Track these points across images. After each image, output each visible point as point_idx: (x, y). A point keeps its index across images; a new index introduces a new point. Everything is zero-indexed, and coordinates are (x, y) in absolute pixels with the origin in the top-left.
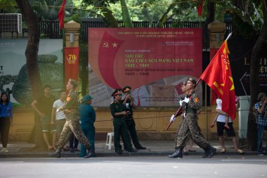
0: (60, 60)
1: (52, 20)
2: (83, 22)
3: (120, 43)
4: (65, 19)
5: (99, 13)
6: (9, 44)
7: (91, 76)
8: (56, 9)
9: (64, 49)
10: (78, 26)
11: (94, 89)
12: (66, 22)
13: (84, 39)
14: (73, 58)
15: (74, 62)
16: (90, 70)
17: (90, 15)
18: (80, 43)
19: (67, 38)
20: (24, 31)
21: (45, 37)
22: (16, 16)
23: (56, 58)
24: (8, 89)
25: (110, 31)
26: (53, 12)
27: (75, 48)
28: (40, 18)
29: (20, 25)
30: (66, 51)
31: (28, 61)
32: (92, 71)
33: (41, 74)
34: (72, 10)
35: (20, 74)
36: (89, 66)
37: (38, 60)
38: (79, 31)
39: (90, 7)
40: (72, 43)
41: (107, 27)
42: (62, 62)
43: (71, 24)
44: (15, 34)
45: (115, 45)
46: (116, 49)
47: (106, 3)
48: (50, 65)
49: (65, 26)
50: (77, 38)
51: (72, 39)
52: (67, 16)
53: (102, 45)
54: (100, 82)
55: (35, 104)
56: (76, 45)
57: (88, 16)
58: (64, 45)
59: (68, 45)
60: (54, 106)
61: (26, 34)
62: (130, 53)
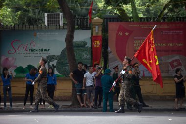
0: (89, 45)
1: (83, 17)
2: (105, 18)
3: (130, 32)
4: (92, 16)
5: (115, 12)
6: (54, 34)
7: (110, 56)
8: (86, 9)
9: (91, 37)
10: (101, 21)
11: (112, 64)
12: (93, 18)
13: (105, 30)
14: (98, 43)
15: (98, 46)
16: (109, 51)
17: (110, 13)
18: (102, 33)
19: (94, 29)
20: (64, 24)
21: (78, 29)
22: (59, 15)
23: (86, 43)
24: (53, 65)
25: (123, 24)
26: (84, 11)
27: (98, 36)
28: (75, 16)
29: (61, 21)
30: (93, 39)
31: (67, 46)
32: (111, 52)
33: (76, 54)
34: (97, 10)
35: (61, 55)
36: (109, 49)
37: (74, 44)
38: (102, 24)
39: (110, 8)
40: (97, 33)
41: (121, 21)
43: (97, 19)
44: (58, 27)
45: (127, 34)
46: (128, 37)
47: (121, 5)
48: (82, 48)
49: (93, 21)
50: (101, 29)
51: (97, 30)
52: (94, 14)
53: (118, 34)
54: (117, 60)
55: (72, 75)
56: (100, 34)
57: (108, 14)
58: (92, 34)
59: (94, 34)
60: (85, 77)
61: (65, 27)
62: (137, 40)
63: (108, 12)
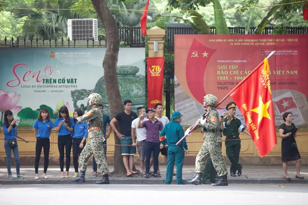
0: (142, 72)
1: (131, 27)
2: (168, 28)
3: (211, 52)
4: (148, 25)
5: (184, 17)
6: (83, 53)
7: (177, 91)
8: (137, 13)
9: (146, 59)
10: (163, 32)
11: (181, 105)
12: (149, 28)
13: (169, 47)
15: (158, 75)
16: (176, 83)
17: (175, 20)
18: (165, 52)
19: (150, 46)
20: (101, 38)
21: (125, 46)
22: (91, 22)
23: (137, 70)
24: (82, 105)
25: (200, 38)
26: (133, 17)
27: (159, 58)
28: (118, 24)
29: (96, 32)
30: (149, 62)
31: (105, 73)
32: (178, 85)
33: (120, 88)
34: (154, 15)
35: (95, 89)
36: (175, 79)
37: (118, 71)
38: (165, 38)
39: (176, 11)
40: (156, 53)
41: (196, 33)
42: (144, 74)
43: (154, 30)
44: (90, 42)
45: (205, 54)
46: (207, 59)
47: (195, 6)
48: (131, 77)
49: (148, 32)
50: (162, 46)
51: (156, 49)
52: (149, 21)
53: (190, 54)
54: (188, 98)
56: (161, 54)
57: (172, 21)
58: (147, 55)
59: (151, 55)
61: (103, 42)
62: (222, 64)
63: (174, 18)
